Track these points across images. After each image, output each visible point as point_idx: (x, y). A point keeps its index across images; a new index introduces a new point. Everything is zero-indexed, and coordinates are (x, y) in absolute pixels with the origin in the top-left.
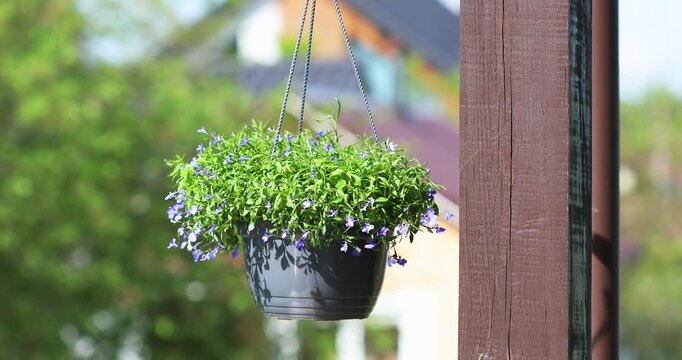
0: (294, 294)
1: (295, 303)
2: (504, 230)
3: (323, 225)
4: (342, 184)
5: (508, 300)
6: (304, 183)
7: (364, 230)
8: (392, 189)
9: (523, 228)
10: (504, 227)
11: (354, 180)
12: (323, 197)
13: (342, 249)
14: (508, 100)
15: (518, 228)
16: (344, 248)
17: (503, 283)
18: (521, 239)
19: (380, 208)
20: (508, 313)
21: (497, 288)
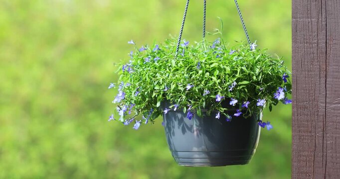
0: (195, 149)
1: (197, 156)
2: (321, 105)
3: (203, 101)
4: (217, 73)
5: (325, 154)
6: (191, 73)
7: (231, 104)
8: (253, 75)
9: (334, 104)
10: (322, 103)
11: (225, 70)
12: (203, 82)
13: (217, 117)
14: (324, 14)
15: (331, 103)
16: (218, 117)
17: (321, 142)
18: (332, 111)
19: (243, 88)
20: (324, 162)
21: (317, 145)
